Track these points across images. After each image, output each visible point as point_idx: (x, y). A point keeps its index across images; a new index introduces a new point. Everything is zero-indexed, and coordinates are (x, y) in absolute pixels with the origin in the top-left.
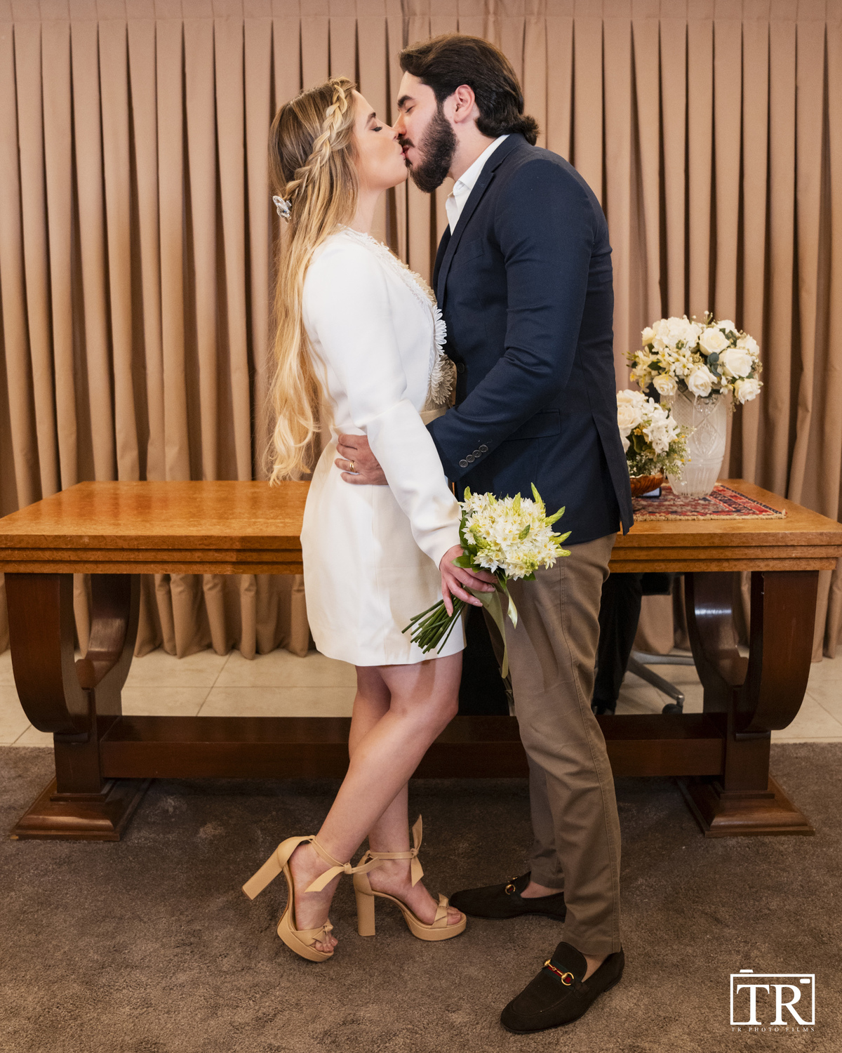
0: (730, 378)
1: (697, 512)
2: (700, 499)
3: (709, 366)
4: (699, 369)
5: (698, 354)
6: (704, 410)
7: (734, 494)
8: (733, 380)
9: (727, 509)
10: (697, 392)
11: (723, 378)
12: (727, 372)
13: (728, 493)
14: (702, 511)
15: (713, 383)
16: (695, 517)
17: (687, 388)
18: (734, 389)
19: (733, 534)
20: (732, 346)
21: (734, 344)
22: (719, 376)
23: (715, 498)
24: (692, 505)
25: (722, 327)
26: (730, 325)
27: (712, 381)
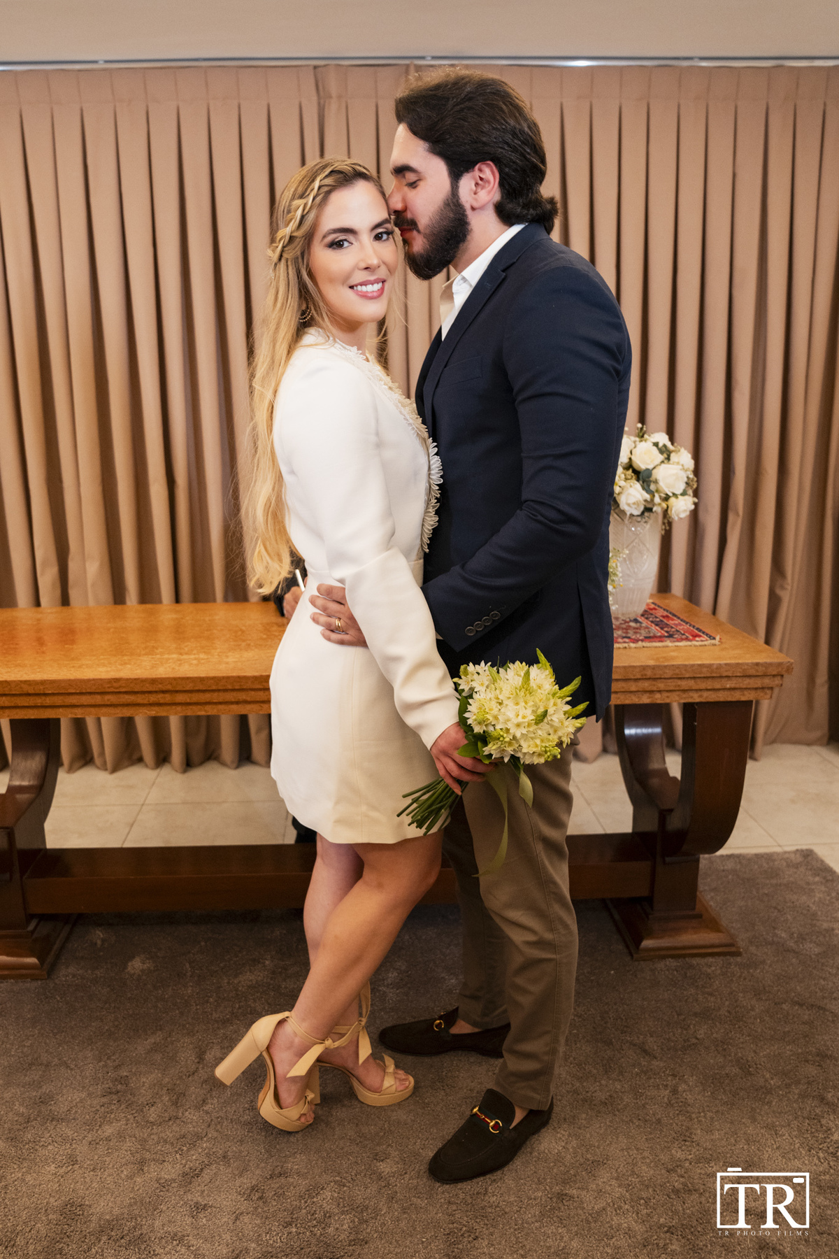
0: (663, 496)
1: (629, 638)
2: (631, 621)
3: (641, 482)
4: (631, 486)
5: (631, 471)
6: (636, 529)
7: (665, 613)
8: (667, 498)
9: (659, 634)
10: (629, 511)
11: (656, 495)
12: (660, 489)
13: (660, 613)
14: (633, 637)
15: (646, 501)
16: (626, 645)
17: (618, 506)
18: (668, 507)
19: (666, 667)
20: (666, 461)
21: (668, 458)
22: (652, 493)
23: (647, 618)
24: (623, 629)
25: (655, 441)
26: (663, 439)
27: (645, 498)
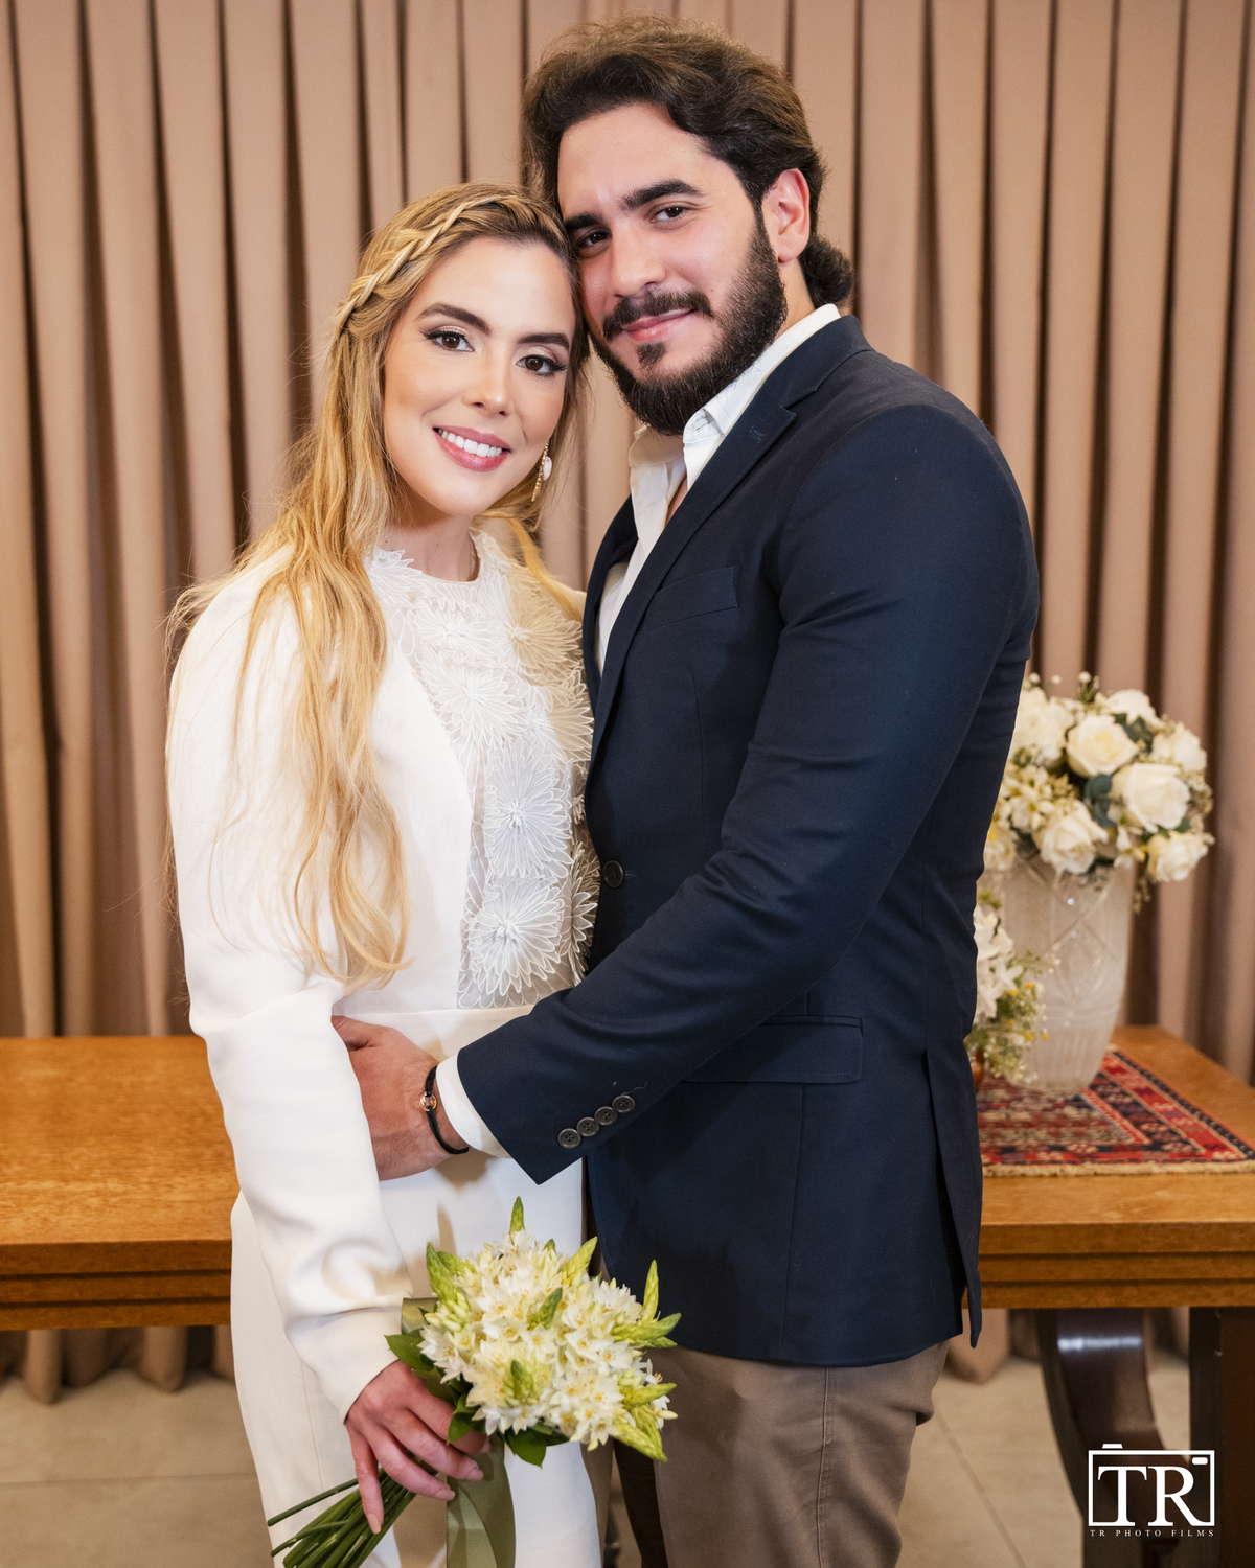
0: (1138, 832)
1: (1062, 1149)
2: (1067, 1102)
3: (1088, 801)
4: (1065, 814)
5: (1065, 779)
6: (1076, 900)
7: (1145, 1083)
8: (1145, 838)
9: (1131, 1141)
10: (1060, 864)
11: (1122, 831)
12: (1130, 817)
13: (1134, 1080)
14: (1072, 1148)
15: (1096, 843)
16: (1056, 1169)
17: (1038, 852)
18: (1147, 856)
19: (1147, 1227)
20: (1142, 757)
21: (1149, 749)
22: (1112, 828)
23: (1103, 1096)
24: (1051, 1124)
25: (1119, 709)
26: (1135, 704)
27: (1095, 838)
